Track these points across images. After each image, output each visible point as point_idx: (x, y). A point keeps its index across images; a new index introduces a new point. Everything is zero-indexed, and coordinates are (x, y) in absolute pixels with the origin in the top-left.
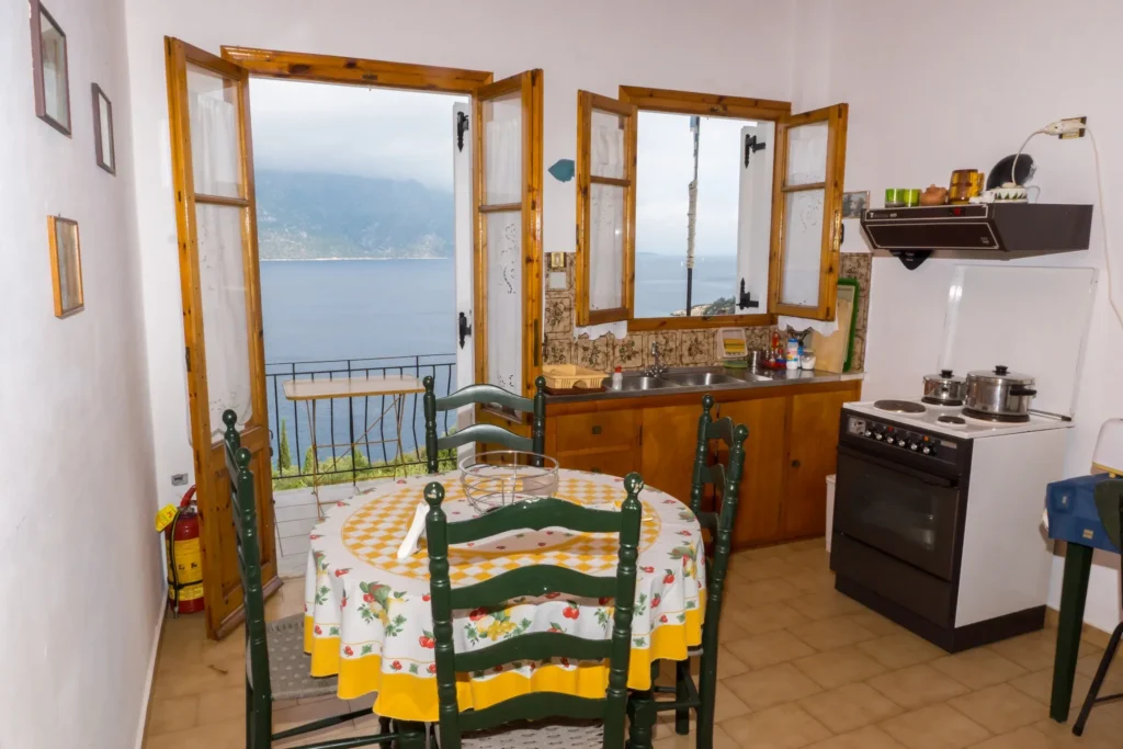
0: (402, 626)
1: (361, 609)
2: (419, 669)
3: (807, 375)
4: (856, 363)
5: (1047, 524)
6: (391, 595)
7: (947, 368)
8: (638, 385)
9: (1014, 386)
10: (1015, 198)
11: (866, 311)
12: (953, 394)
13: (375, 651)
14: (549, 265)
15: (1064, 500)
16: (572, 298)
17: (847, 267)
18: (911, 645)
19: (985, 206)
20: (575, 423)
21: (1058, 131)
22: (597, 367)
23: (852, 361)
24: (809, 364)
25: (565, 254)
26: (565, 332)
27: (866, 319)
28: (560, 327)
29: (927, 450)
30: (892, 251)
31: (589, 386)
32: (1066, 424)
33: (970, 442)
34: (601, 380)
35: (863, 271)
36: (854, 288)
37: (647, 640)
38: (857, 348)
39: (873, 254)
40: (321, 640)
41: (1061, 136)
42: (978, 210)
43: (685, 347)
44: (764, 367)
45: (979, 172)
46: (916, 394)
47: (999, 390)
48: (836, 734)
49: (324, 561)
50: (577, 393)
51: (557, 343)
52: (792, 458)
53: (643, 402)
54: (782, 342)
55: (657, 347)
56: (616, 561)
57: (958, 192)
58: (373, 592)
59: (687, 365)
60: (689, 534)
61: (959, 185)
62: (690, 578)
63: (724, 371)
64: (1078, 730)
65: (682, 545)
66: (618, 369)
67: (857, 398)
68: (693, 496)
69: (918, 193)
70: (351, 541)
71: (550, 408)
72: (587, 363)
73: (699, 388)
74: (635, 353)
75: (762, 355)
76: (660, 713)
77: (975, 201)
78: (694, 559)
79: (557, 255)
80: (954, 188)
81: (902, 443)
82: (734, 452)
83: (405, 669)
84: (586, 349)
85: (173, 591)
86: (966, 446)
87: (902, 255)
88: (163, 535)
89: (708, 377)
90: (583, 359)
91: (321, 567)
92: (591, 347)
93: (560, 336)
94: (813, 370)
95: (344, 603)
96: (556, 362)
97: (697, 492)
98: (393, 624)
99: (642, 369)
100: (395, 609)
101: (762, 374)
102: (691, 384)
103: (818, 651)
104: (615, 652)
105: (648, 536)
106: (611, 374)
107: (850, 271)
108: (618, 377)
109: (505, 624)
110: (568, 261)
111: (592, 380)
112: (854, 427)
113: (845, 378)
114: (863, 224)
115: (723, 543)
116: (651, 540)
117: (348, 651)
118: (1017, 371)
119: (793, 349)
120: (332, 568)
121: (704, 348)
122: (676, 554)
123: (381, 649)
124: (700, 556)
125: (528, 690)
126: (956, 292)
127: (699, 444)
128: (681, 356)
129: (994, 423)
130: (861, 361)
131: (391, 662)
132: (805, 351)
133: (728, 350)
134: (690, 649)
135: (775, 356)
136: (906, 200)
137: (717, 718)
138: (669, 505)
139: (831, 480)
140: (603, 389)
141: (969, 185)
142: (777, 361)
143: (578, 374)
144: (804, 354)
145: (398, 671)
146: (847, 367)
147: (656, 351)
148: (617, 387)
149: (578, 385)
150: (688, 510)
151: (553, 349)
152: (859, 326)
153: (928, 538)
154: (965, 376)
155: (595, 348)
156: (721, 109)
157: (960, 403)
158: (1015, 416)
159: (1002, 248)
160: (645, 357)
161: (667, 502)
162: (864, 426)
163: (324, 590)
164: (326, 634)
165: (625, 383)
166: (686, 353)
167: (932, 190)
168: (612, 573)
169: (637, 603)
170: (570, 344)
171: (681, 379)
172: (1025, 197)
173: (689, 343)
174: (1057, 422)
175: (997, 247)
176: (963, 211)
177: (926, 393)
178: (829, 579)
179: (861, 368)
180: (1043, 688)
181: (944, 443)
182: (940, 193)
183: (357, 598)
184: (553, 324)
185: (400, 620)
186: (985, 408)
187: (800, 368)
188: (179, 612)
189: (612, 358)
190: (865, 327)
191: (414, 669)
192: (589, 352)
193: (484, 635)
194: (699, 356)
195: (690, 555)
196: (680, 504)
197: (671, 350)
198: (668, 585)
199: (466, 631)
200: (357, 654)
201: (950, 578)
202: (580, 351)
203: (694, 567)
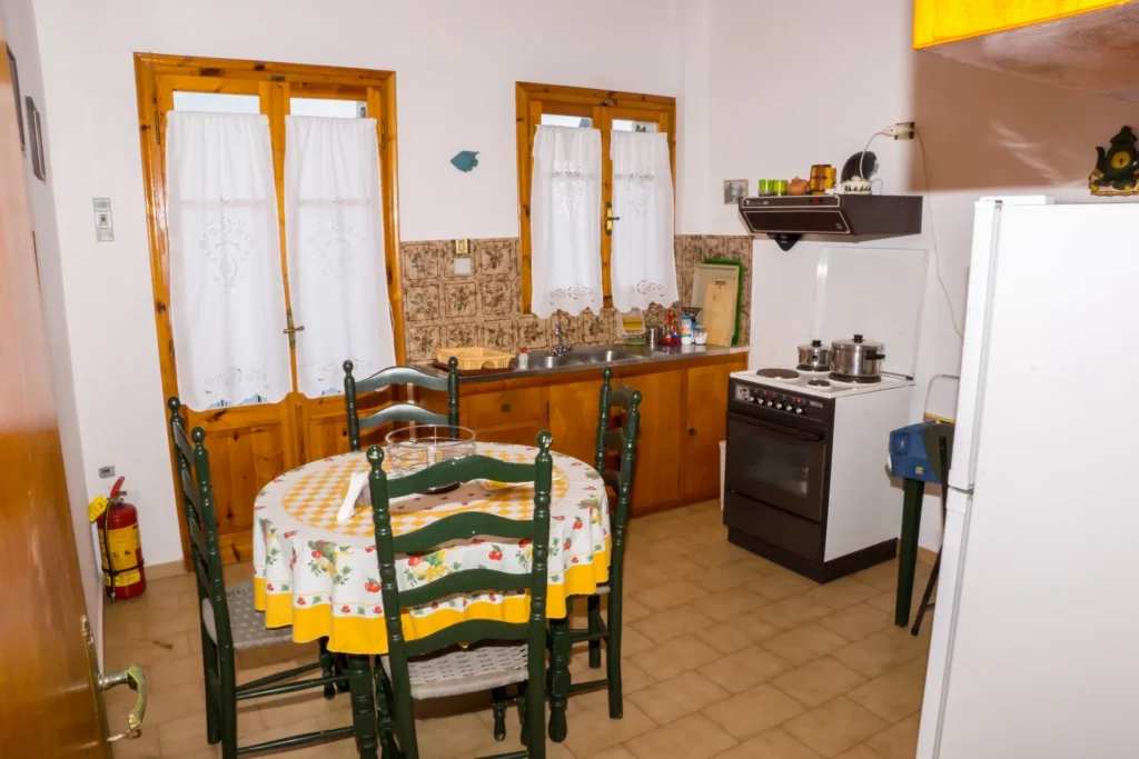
0: (348, 576)
1: (310, 564)
2: (366, 611)
3: (700, 349)
4: (742, 337)
5: (890, 466)
6: (337, 550)
7: (817, 339)
8: (543, 363)
9: (868, 352)
10: (862, 189)
11: (749, 289)
12: (823, 362)
13: (325, 601)
14: (454, 252)
15: (902, 444)
16: (477, 284)
17: (732, 249)
18: (791, 580)
19: (837, 197)
20: (484, 403)
21: (894, 133)
22: (504, 348)
23: (739, 335)
24: (701, 339)
25: (469, 241)
26: (471, 316)
27: (749, 296)
28: (466, 311)
29: (799, 411)
30: (769, 234)
31: (497, 367)
32: (910, 382)
33: (833, 401)
34: (508, 360)
35: (745, 252)
36: (737, 268)
37: (561, 576)
38: (743, 323)
39: (753, 238)
40: (274, 596)
41: (896, 137)
42: (831, 200)
43: (587, 326)
44: (661, 343)
45: (833, 167)
46: (792, 363)
47: (857, 356)
48: (725, 655)
49: (272, 527)
50: (486, 374)
51: (464, 326)
52: (689, 427)
53: (548, 380)
54: (676, 319)
55: (560, 328)
56: (531, 506)
57: (817, 184)
58: (320, 549)
59: (590, 343)
60: (594, 489)
61: (817, 177)
62: (596, 526)
63: (625, 348)
64: (915, 632)
65: (589, 498)
66: (524, 350)
67: (745, 368)
68: (597, 458)
69: (785, 183)
70: (295, 510)
71: (463, 388)
72: (493, 345)
73: (601, 365)
74: (539, 334)
75: (659, 333)
76: (575, 645)
77: (830, 192)
78: (599, 509)
79: (462, 241)
80: (813, 181)
81: (779, 406)
82: (630, 414)
83: (354, 612)
84: (492, 331)
85: (109, 578)
86: (829, 405)
87: (778, 238)
88: (95, 526)
89: (609, 354)
90: (489, 341)
91: (269, 532)
92: (497, 329)
93: (466, 320)
94: (705, 344)
95: (294, 560)
96: (463, 345)
97: (601, 455)
98: (340, 573)
99: (546, 349)
100: (342, 561)
101: (660, 350)
102: (593, 361)
103: (712, 593)
104: (534, 584)
105: (559, 492)
106: (518, 355)
107: (734, 252)
108: (523, 358)
109: (438, 568)
110: (472, 248)
111: (500, 360)
112: (741, 394)
113: (734, 351)
114: (741, 210)
115: (624, 495)
116: (562, 496)
117: (301, 601)
118: (869, 340)
119: (687, 325)
120: (280, 532)
121: (606, 326)
122: (583, 505)
123: (330, 599)
124: (604, 507)
125: (462, 620)
126: (822, 270)
127: (601, 413)
128: (583, 335)
129: (854, 384)
130: (747, 334)
131: (341, 607)
132: (697, 327)
133: (629, 329)
134: (599, 585)
135: (671, 333)
136: (776, 190)
137: (624, 652)
138: (577, 467)
139: (723, 445)
140: (510, 369)
141: (825, 178)
142: (673, 337)
143: (486, 354)
144: (696, 330)
145: (348, 614)
146: (735, 341)
147: (560, 331)
148: (523, 367)
149: (487, 367)
150: (592, 470)
151: (461, 333)
152: (743, 303)
153: (804, 487)
154: (830, 345)
155: (501, 330)
156: (612, 103)
157: (827, 369)
158: (870, 377)
159: (852, 233)
160: (549, 337)
161: (574, 464)
162: (748, 392)
163: (274, 552)
164: (277, 590)
165: (530, 363)
166: (588, 332)
167: (796, 182)
168: (530, 516)
169: (551, 545)
170: (477, 327)
171: (584, 357)
172: (870, 189)
173: (590, 322)
174: (902, 381)
175: (848, 232)
176: (821, 201)
177: (801, 360)
178: (723, 532)
179: (747, 341)
180: (890, 604)
181: (813, 403)
182: (803, 185)
183: (306, 555)
184: (460, 309)
185: (346, 570)
186: (846, 372)
187: (694, 343)
188: (117, 597)
189: (517, 339)
190: (749, 303)
191: (361, 611)
192: (496, 334)
193: (422, 578)
194: (600, 335)
195: (595, 505)
196: (585, 465)
197: (573, 330)
198: (577, 530)
199: (406, 575)
200: (309, 603)
201: (820, 520)
202: (487, 333)
203: (600, 515)
